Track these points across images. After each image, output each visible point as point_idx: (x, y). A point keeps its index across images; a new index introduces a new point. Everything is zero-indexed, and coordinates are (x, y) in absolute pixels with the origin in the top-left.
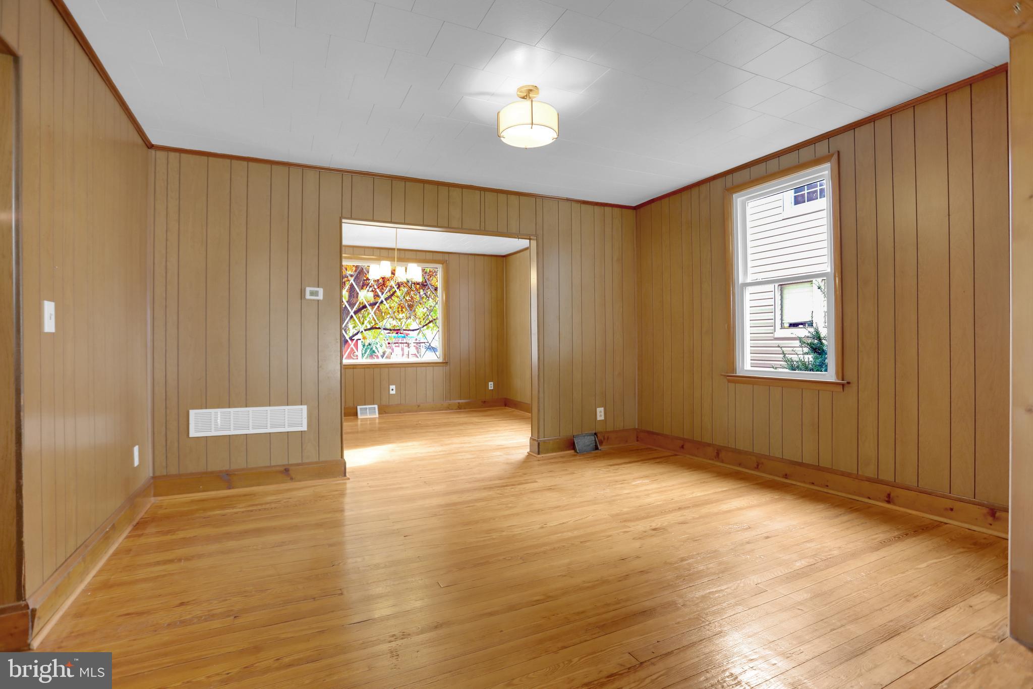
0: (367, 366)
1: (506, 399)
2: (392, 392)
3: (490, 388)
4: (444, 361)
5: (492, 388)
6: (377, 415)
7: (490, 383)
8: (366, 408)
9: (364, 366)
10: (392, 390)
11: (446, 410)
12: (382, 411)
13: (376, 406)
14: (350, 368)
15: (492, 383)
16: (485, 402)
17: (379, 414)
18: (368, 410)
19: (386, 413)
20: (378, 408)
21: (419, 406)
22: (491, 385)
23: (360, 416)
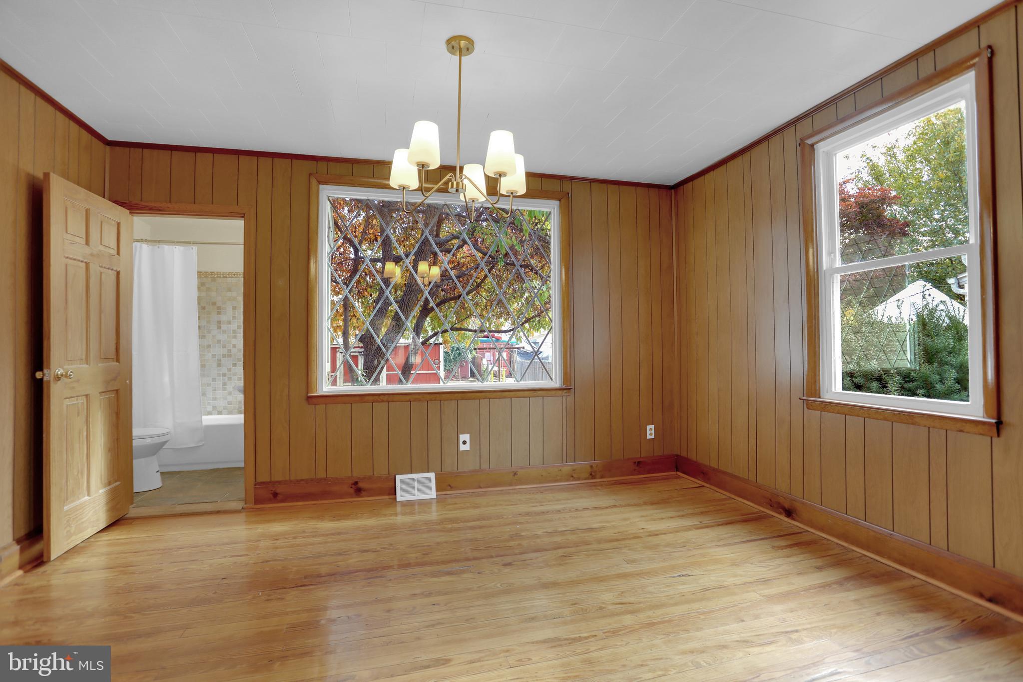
0: (417, 396)
1: (677, 455)
2: (463, 448)
3: (649, 437)
4: (564, 387)
5: (653, 437)
6: (433, 494)
7: (649, 427)
8: (414, 480)
9: (408, 398)
10: (464, 442)
11: (568, 480)
12: (442, 485)
13: (432, 475)
14: (383, 401)
15: (652, 427)
16: (639, 462)
17: (437, 490)
18: (416, 483)
19: (451, 487)
20: (436, 478)
21: (515, 474)
22: (650, 432)
23: (399, 497)
